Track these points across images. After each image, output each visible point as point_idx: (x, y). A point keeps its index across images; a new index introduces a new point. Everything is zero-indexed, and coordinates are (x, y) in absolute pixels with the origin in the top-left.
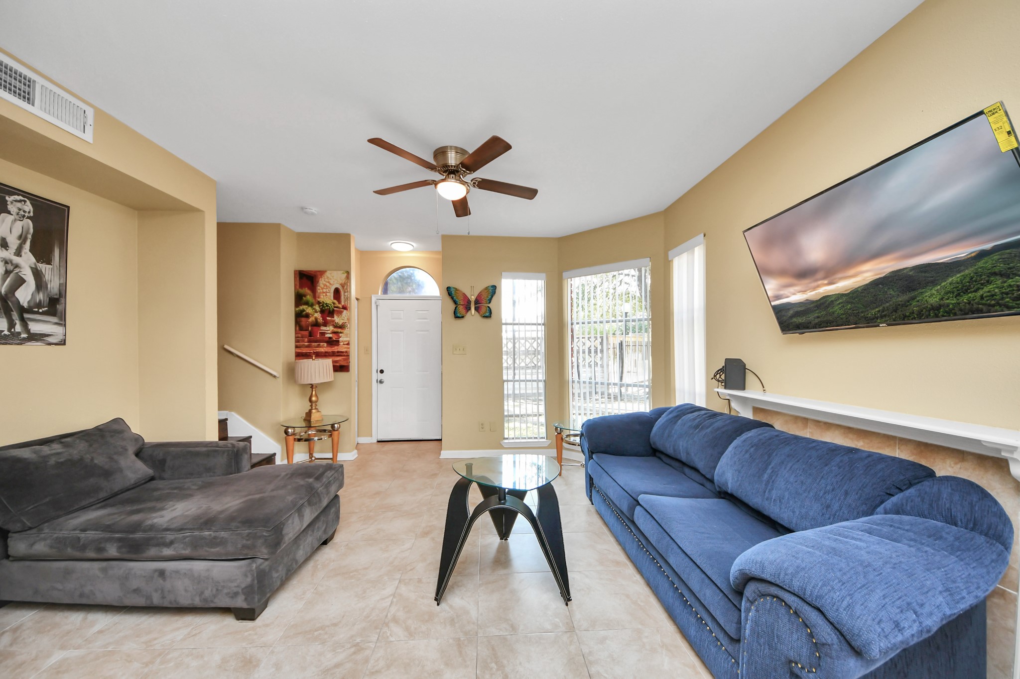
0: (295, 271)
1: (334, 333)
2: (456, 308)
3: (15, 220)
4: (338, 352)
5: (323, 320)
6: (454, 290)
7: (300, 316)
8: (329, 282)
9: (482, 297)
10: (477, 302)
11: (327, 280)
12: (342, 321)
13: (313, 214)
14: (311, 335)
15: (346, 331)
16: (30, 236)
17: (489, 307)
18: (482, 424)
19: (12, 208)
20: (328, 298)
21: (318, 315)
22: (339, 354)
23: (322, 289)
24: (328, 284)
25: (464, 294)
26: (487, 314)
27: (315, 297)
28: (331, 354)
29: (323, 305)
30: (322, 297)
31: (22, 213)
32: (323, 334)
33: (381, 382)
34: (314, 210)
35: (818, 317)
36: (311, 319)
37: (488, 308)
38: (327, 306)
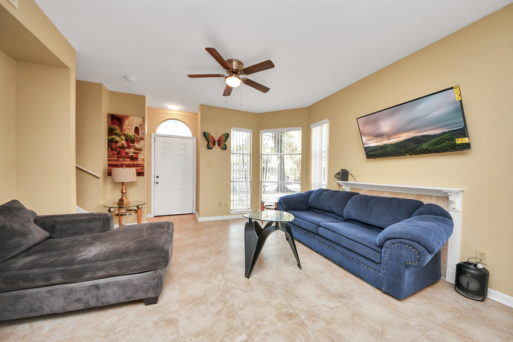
0: (108, 115)
1: (134, 153)
2: (208, 143)
4: (137, 164)
5: (127, 145)
6: (207, 134)
7: (111, 142)
8: (131, 123)
9: (222, 139)
10: (219, 141)
11: (130, 121)
12: (140, 147)
13: (132, 81)
14: (119, 153)
15: (142, 152)
17: (225, 144)
18: (221, 203)
20: (131, 132)
21: (124, 142)
22: (138, 165)
23: (127, 126)
24: (131, 124)
25: (212, 136)
26: (224, 148)
27: (122, 131)
28: (133, 165)
29: (127, 136)
30: (127, 131)
32: (127, 153)
33: (157, 183)
34: (133, 79)
35: (380, 152)
36: (119, 144)
37: (225, 145)
38: (130, 137)
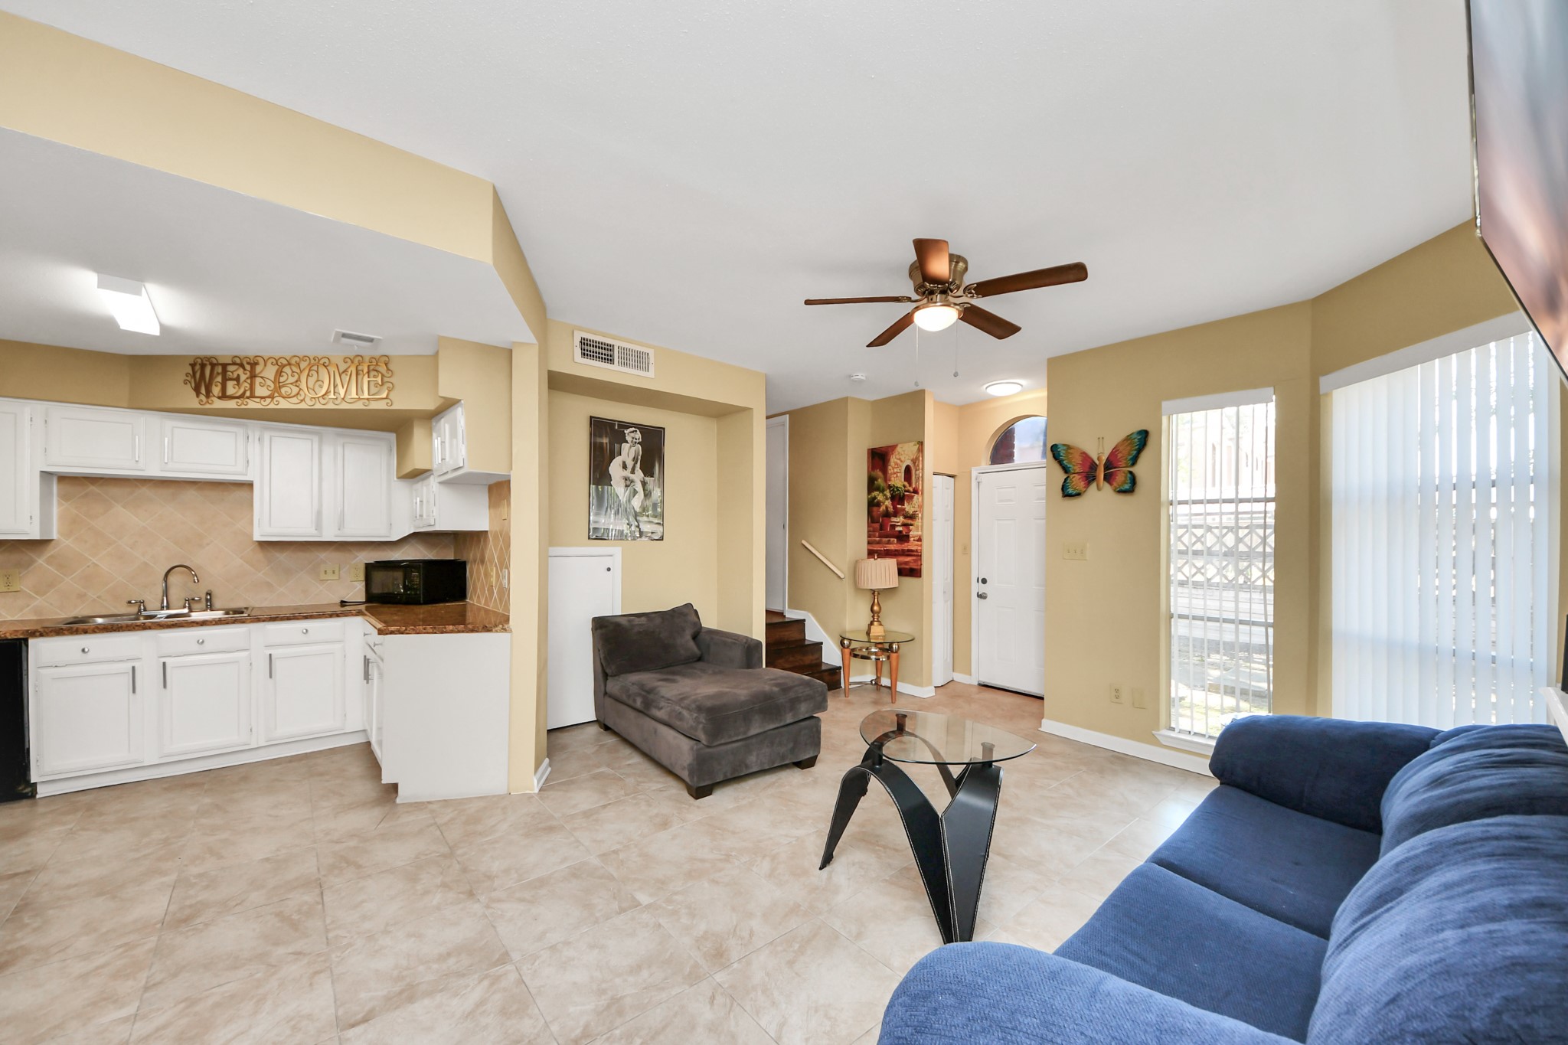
0: (869, 450)
1: (904, 525)
2: (1066, 479)
3: (631, 447)
4: (909, 550)
5: (893, 508)
6: (1065, 448)
7: (872, 504)
8: (900, 459)
9: (1120, 455)
10: (1109, 465)
11: (898, 457)
12: (913, 510)
13: (861, 381)
14: (882, 528)
15: (918, 522)
16: (640, 457)
17: (1131, 473)
18: (1117, 690)
19: (628, 438)
20: (898, 481)
21: (888, 503)
22: (908, 553)
23: (893, 468)
24: (899, 462)
25: (1084, 453)
26: (1127, 487)
27: (886, 479)
28: (900, 553)
29: (893, 490)
30: (893, 479)
31: (634, 440)
32: (894, 527)
33: (982, 596)
34: (861, 376)
36: (883, 508)
37: (1129, 475)
38: (898, 490)
